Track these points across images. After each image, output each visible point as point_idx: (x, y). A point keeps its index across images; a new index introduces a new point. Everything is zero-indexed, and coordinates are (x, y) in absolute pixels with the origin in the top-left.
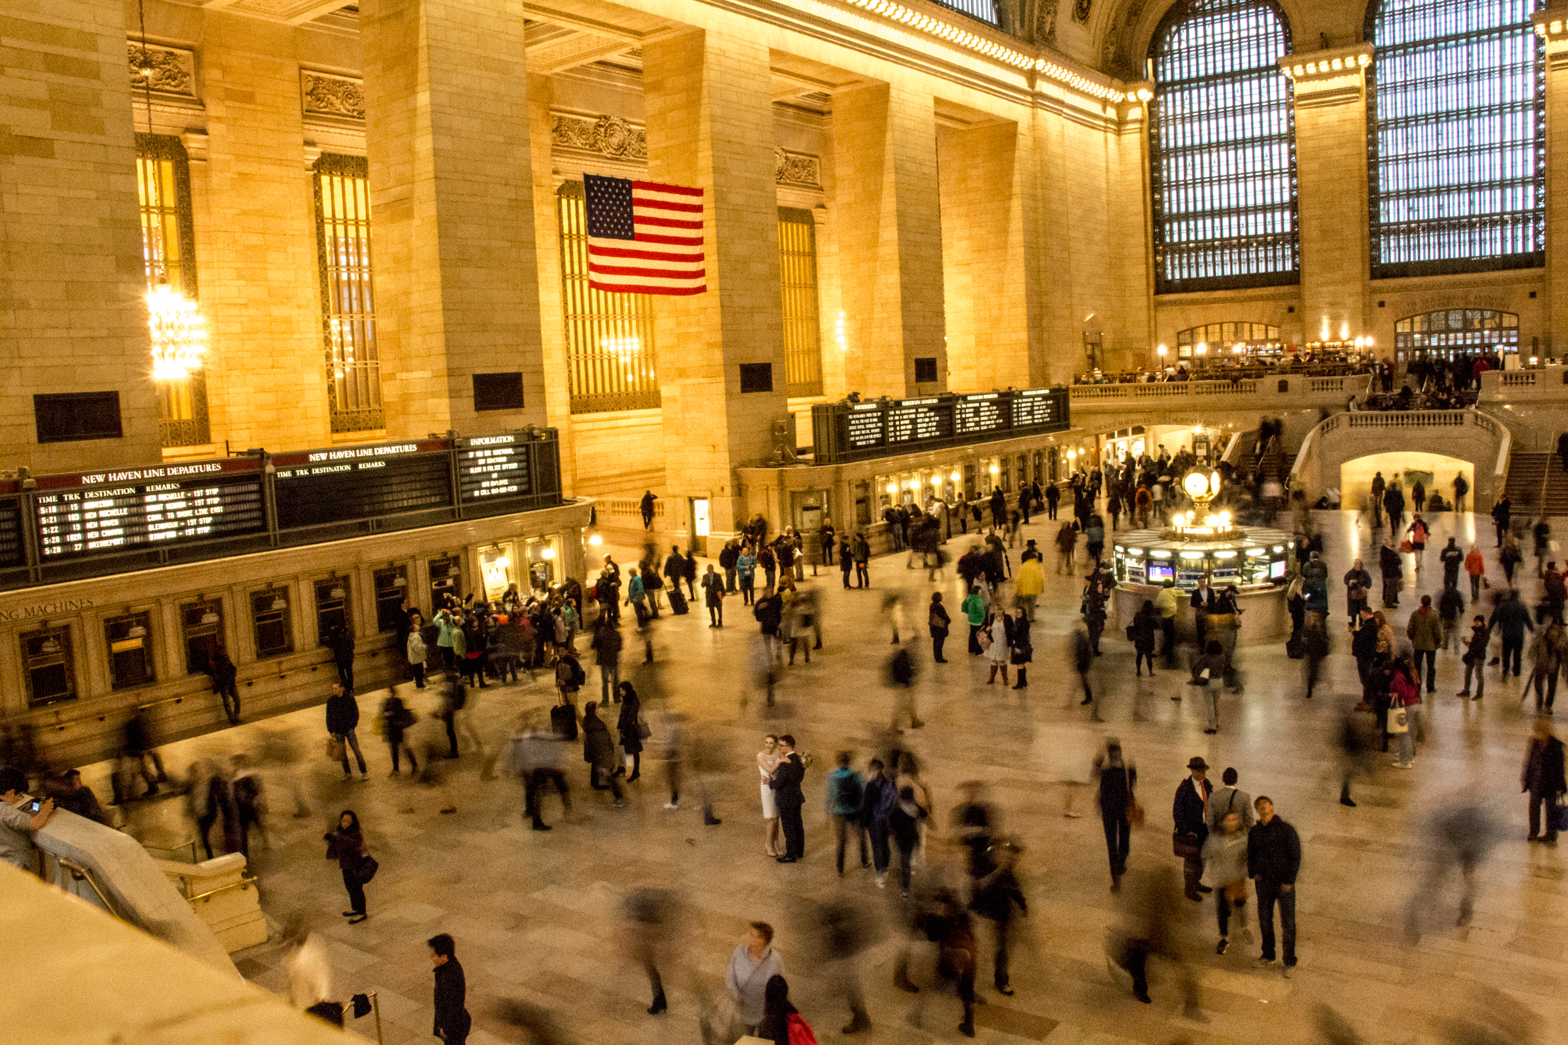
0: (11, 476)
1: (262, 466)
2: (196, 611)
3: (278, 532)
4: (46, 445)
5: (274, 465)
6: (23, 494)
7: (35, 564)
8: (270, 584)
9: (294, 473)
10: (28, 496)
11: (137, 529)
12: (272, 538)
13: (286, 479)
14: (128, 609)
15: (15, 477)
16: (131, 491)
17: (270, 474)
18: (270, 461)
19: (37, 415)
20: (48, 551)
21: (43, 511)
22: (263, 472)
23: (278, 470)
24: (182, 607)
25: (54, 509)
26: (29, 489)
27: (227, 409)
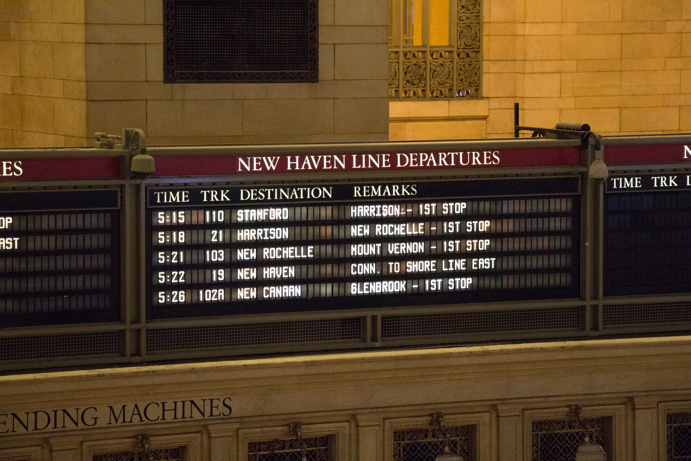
0: (110, 145)
1: (583, 162)
2: (424, 447)
3: (603, 302)
4: (177, 86)
5: (608, 162)
6: (128, 183)
7: (137, 320)
8: (577, 410)
9: (646, 181)
10: (138, 187)
11: (328, 270)
12: (588, 313)
13: (630, 192)
14: (296, 426)
15: (119, 148)
16: (325, 192)
17: (598, 181)
18: (600, 154)
19: (166, 28)
20: (162, 297)
21: (161, 218)
22: (584, 175)
23: (613, 174)
24: (398, 435)
25: (181, 217)
26: (141, 175)
27: (520, 29)
